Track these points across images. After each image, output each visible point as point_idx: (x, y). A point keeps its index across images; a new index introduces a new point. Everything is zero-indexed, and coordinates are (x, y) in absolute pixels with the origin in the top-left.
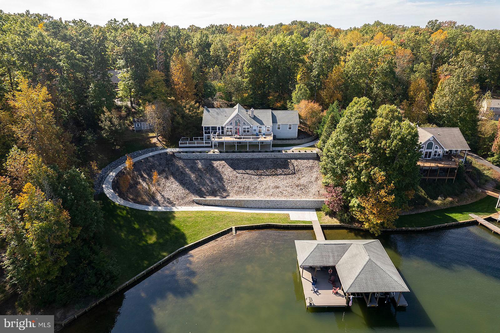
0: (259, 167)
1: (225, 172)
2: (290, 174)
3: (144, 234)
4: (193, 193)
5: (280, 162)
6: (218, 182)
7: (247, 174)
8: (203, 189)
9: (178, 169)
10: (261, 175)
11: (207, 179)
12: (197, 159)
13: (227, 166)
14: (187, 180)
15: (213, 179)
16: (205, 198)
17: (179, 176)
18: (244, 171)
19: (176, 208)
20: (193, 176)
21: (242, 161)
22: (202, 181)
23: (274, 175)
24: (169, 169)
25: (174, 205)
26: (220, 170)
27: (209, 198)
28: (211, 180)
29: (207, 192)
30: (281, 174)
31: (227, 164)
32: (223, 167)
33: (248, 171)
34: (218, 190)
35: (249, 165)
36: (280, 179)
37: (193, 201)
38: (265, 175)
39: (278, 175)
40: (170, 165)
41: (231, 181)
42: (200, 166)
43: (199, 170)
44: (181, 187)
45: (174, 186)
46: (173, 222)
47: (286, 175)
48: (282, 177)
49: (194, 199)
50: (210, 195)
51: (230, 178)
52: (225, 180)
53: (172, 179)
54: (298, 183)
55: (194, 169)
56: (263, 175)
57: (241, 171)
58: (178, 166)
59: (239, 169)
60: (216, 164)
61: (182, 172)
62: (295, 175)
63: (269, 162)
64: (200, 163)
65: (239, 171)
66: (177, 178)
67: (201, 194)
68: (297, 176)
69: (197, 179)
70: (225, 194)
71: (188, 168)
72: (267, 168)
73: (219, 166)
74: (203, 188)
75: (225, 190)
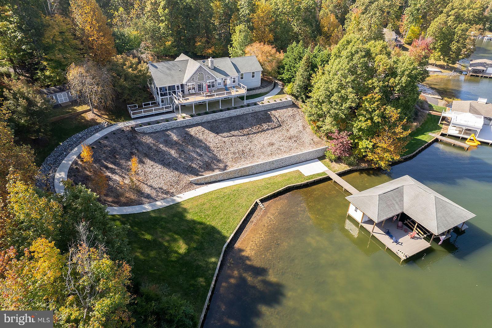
0: (242, 126)
1: (209, 139)
2: (276, 127)
3: (166, 244)
4: (185, 173)
5: (261, 116)
6: (207, 152)
7: (233, 136)
8: (194, 166)
9: (150, 148)
10: (249, 134)
11: (192, 151)
12: (167, 130)
13: (207, 131)
14: (169, 159)
15: (198, 150)
16: (203, 175)
17: (157, 156)
18: (228, 134)
19: (178, 197)
20: (173, 152)
21: (220, 122)
22: (188, 156)
23: (261, 132)
24: (138, 150)
25: (172, 195)
26: (201, 137)
27: (208, 175)
28: (197, 152)
29: (200, 167)
30: (268, 129)
31: (205, 129)
32: (203, 134)
33: (233, 133)
34: (211, 162)
35: (231, 126)
36: (269, 135)
37: (191, 183)
38: (253, 134)
39: (265, 131)
40: (136, 145)
41: (221, 149)
42: (175, 138)
43: (176, 143)
44: (166, 170)
45: (157, 170)
46: (189, 217)
47: (273, 129)
48: (270, 131)
49: (190, 180)
50: (205, 171)
51: (218, 144)
52: (212, 148)
53: (149, 162)
54: (288, 135)
55: (169, 143)
56: (251, 134)
57: (225, 134)
58: (148, 144)
59: (222, 132)
60: (193, 131)
61: (156, 150)
62: (281, 127)
63: (251, 118)
64: (173, 135)
65: (224, 134)
66: (154, 159)
67: (195, 173)
68: (284, 127)
69: (180, 154)
70: (221, 165)
71: (161, 143)
72: (252, 125)
73: (197, 133)
74: (193, 164)
75: (219, 161)
